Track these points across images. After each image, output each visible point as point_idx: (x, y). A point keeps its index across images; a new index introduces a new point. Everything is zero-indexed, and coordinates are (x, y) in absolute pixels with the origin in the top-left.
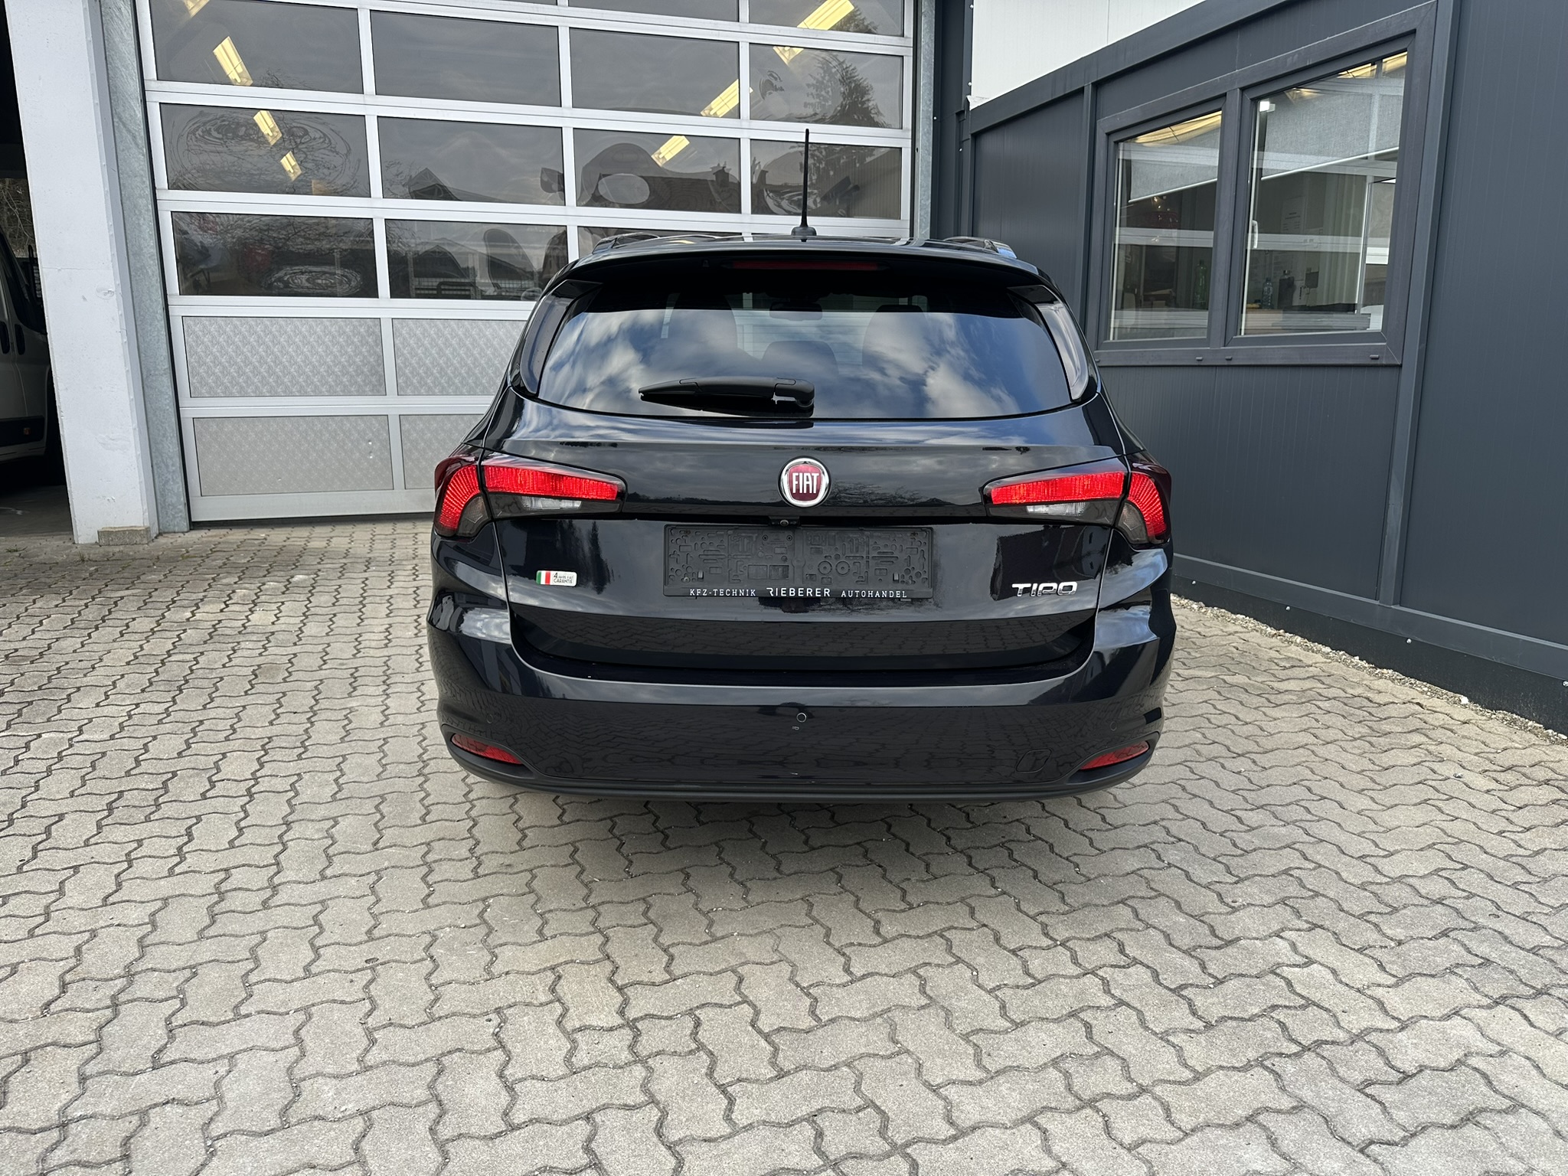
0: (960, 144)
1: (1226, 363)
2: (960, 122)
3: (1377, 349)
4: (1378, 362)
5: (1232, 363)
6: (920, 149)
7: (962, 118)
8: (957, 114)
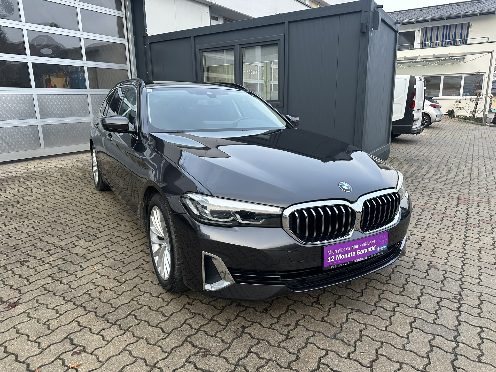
0: (145, 45)
2: (144, 39)
4: (278, 106)
6: (131, 45)
7: (145, 38)
8: (143, 36)
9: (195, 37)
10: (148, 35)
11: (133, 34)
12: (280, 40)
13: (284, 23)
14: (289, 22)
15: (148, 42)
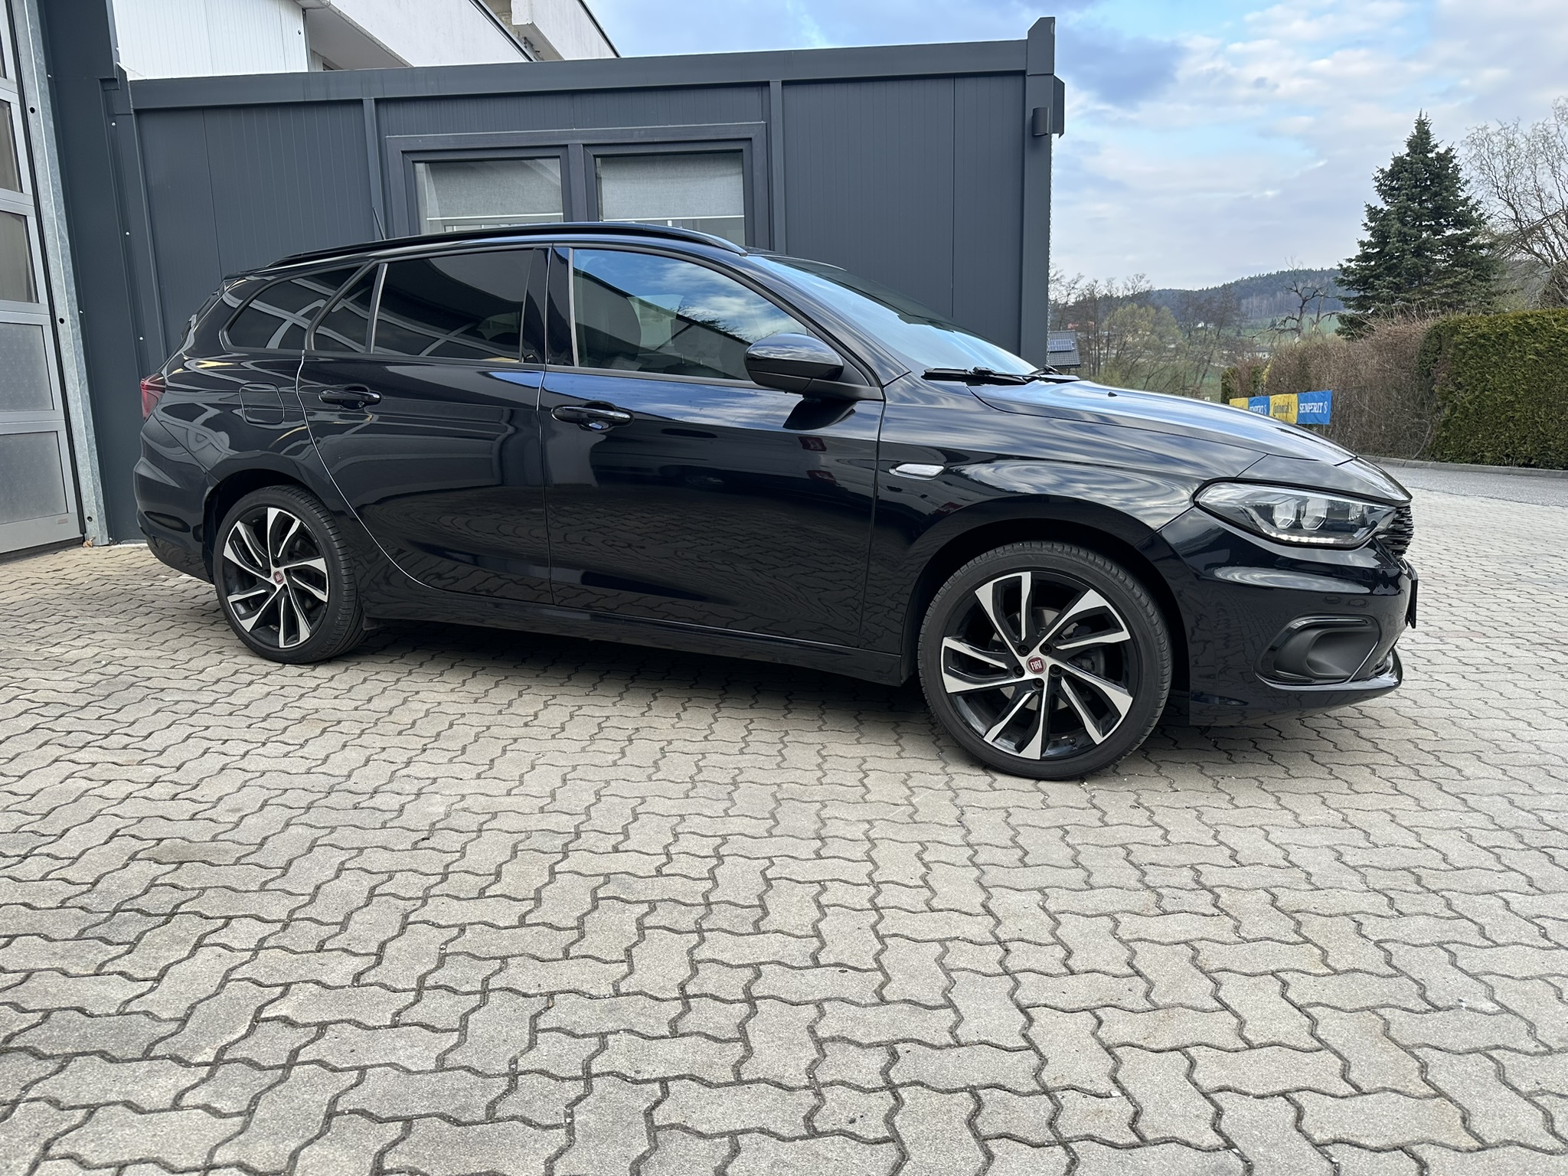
0: (110, 116)
2: (105, 90)
6: (38, 110)
7: (108, 86)
8: (103, 81)
9: (378, 101)
10: (129, 78)
11: (43, 63)
12: (750, 139)
13: (767, 84)
14: (785, 83)
15: (128, 105)
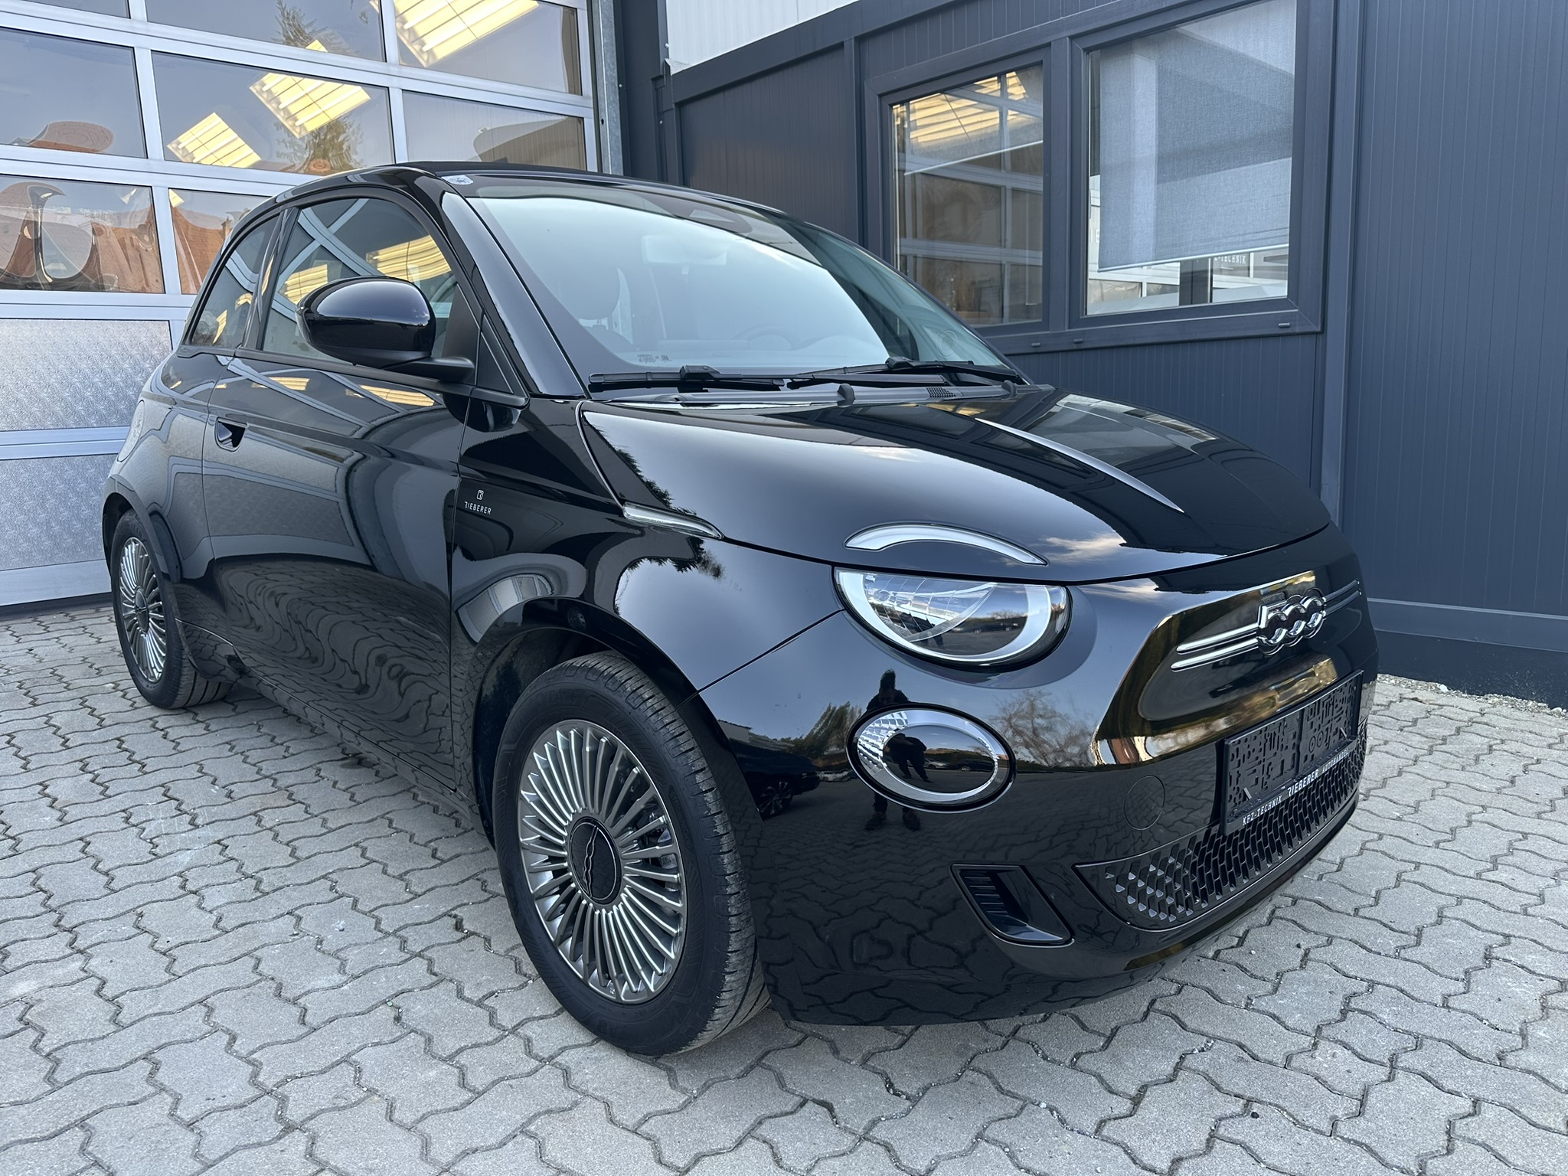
0: (660, 114)
1: (1075, 347)
2: (657, 91)
3: (1284, 318)
4: (1289, 331)
5: (1083, 346)
6: (607, 122)
7: (659, 84)
8: (654, 80)
9: (861, 40)
10: (673, 72)
11: (615, 75)
15: (670, 100)
